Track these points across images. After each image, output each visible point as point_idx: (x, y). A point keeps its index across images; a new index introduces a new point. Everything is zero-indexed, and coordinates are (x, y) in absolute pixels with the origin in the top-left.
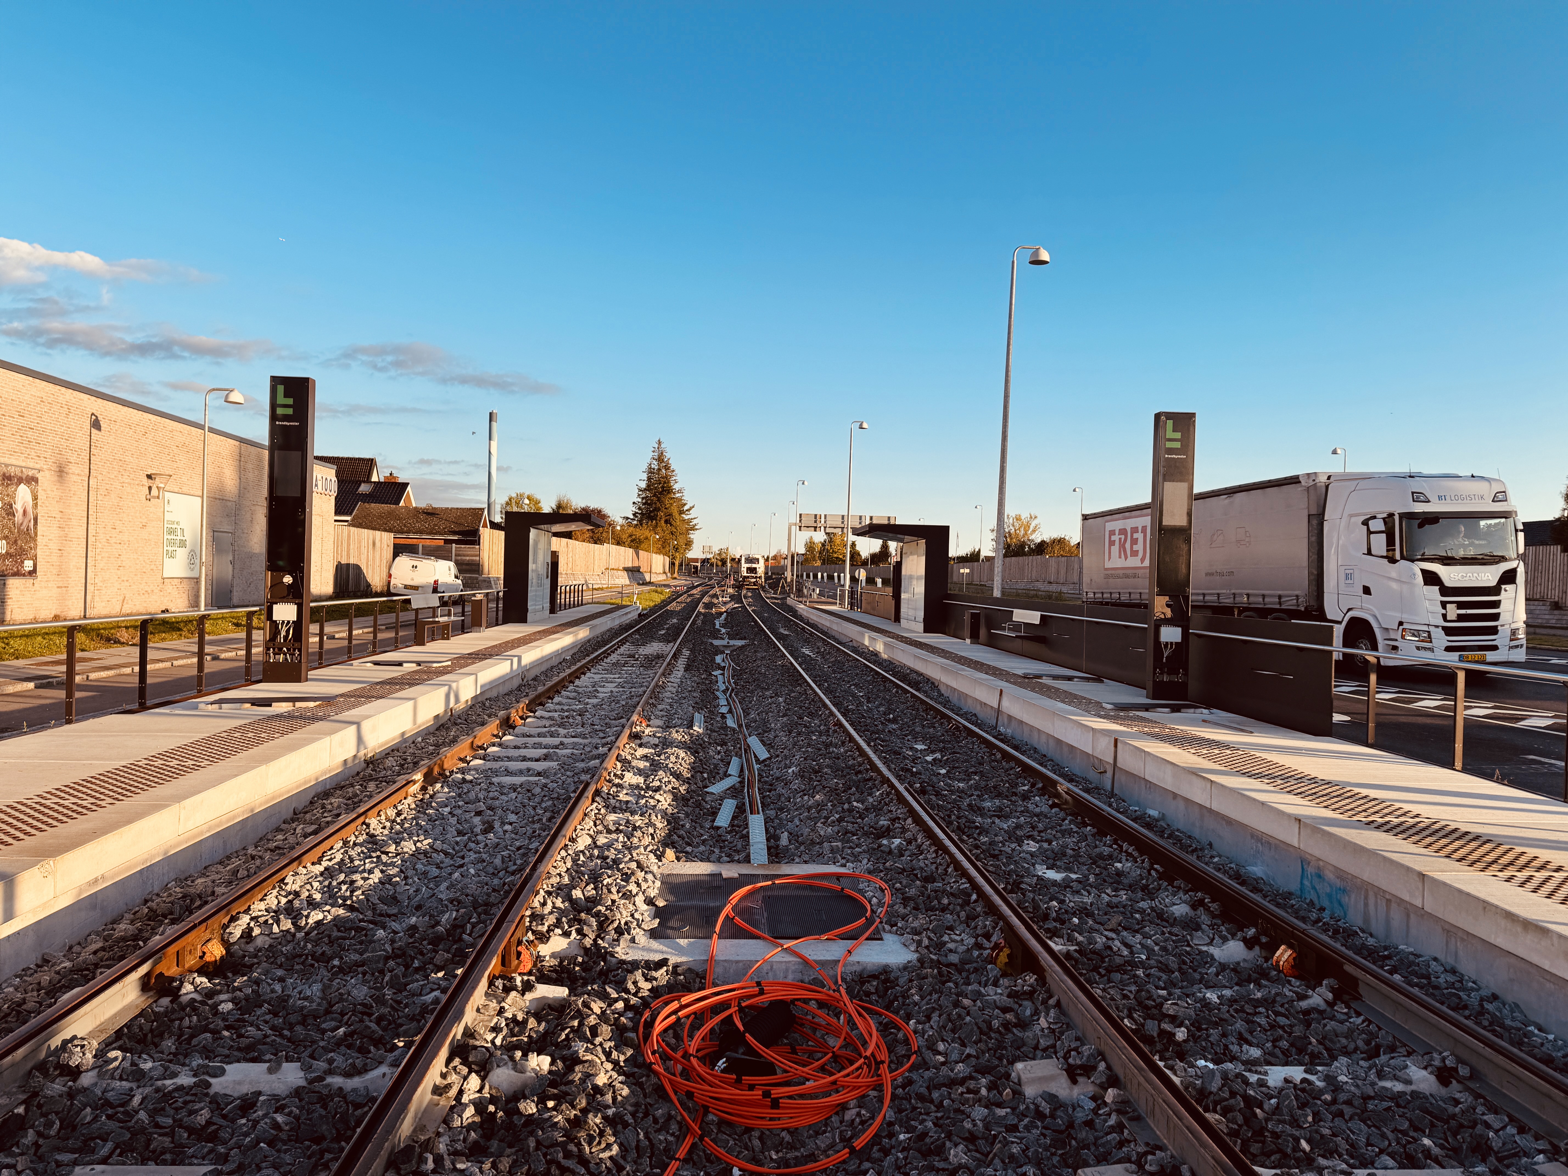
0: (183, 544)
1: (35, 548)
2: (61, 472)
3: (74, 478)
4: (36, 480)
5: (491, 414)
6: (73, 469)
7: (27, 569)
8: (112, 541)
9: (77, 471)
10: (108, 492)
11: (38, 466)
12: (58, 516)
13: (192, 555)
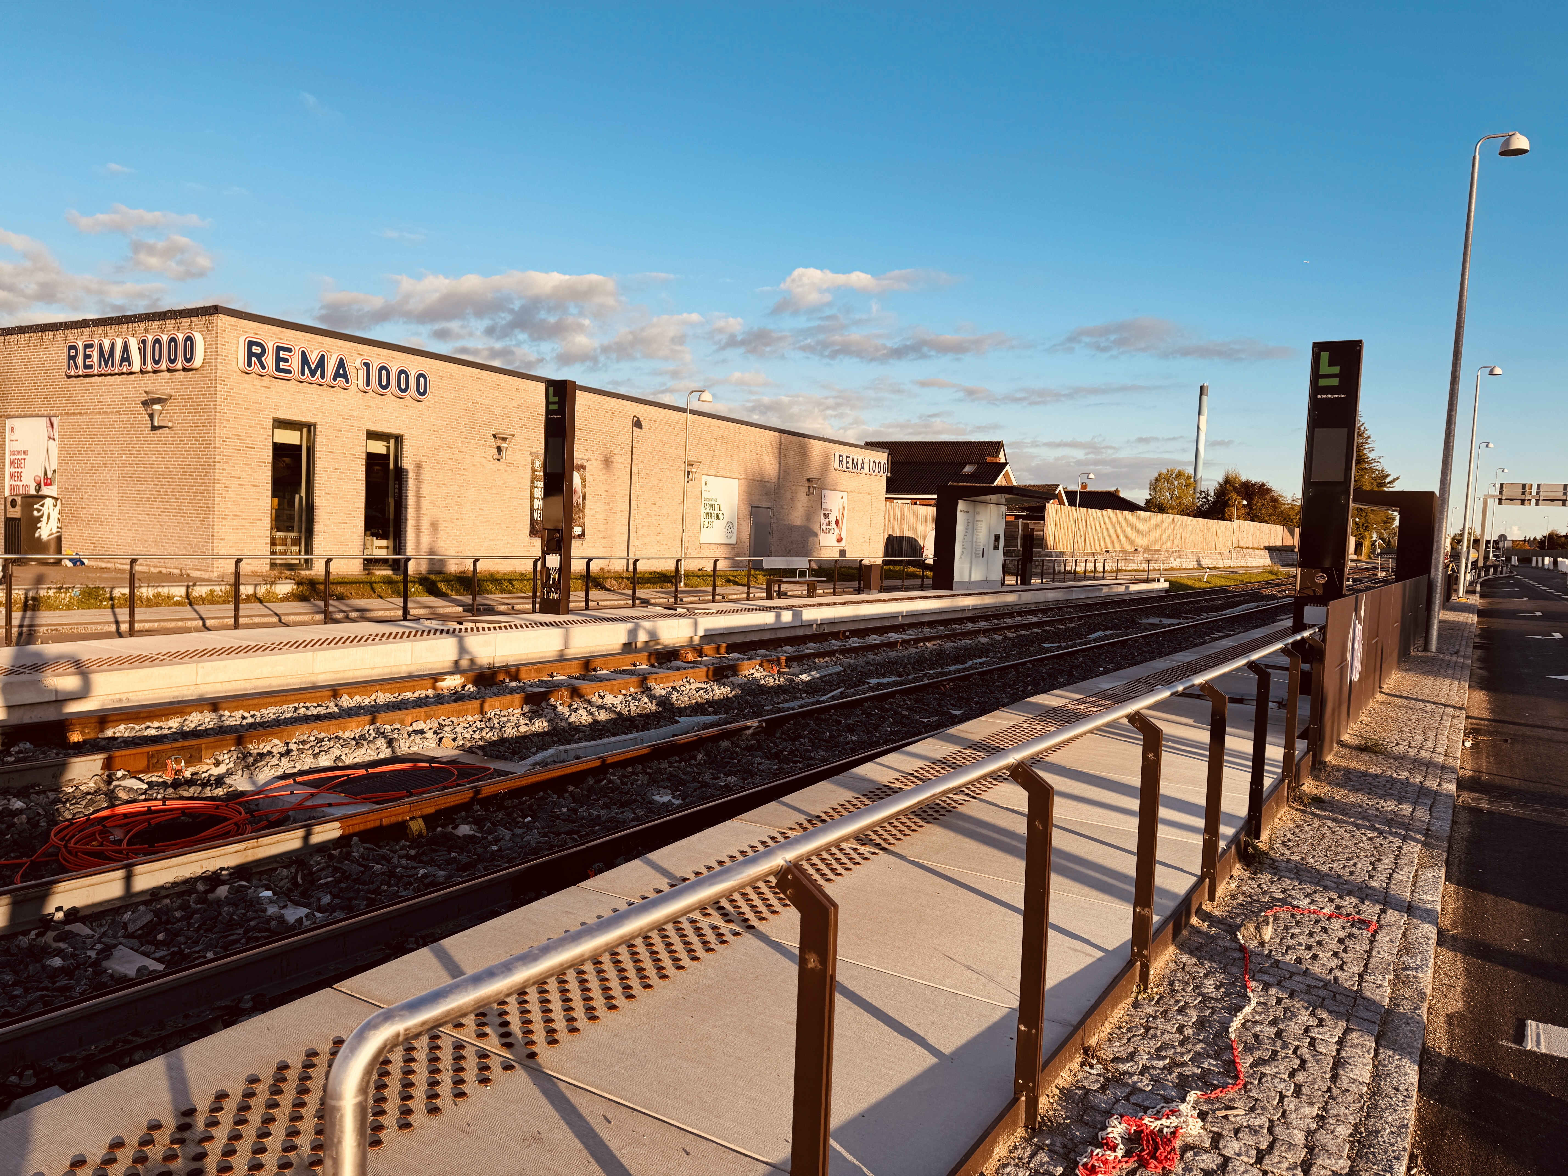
0: (720, 517)
1: (584, 518)
2: (607, 462)
3: (618, 465)
4: (584, 468)
5: (1202, 388)
6: (617, 459)
7: (577, 533)
8: (652, 514)
9: (621, 461)
10: (648, 476)
11: (586, 457)
12: (604, 494)
13: (730, 525)
